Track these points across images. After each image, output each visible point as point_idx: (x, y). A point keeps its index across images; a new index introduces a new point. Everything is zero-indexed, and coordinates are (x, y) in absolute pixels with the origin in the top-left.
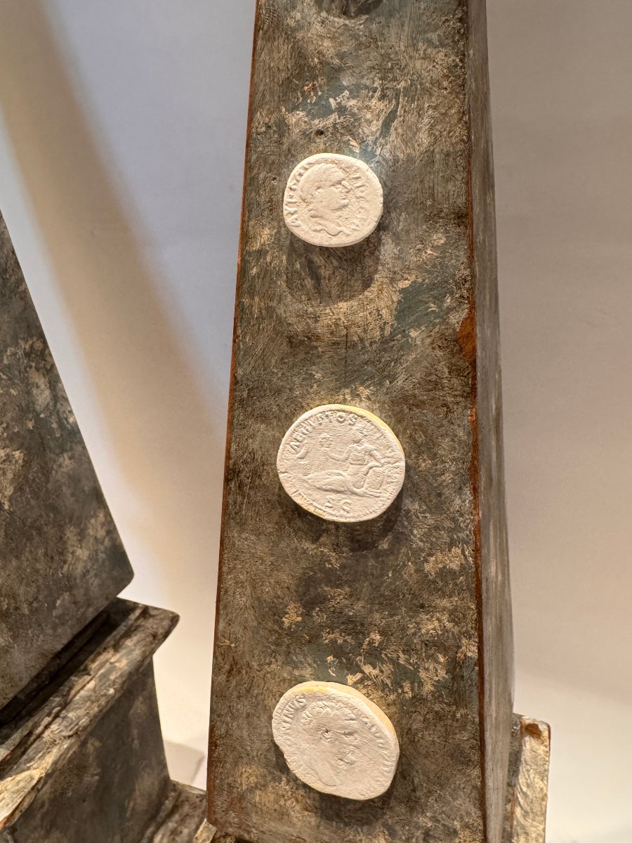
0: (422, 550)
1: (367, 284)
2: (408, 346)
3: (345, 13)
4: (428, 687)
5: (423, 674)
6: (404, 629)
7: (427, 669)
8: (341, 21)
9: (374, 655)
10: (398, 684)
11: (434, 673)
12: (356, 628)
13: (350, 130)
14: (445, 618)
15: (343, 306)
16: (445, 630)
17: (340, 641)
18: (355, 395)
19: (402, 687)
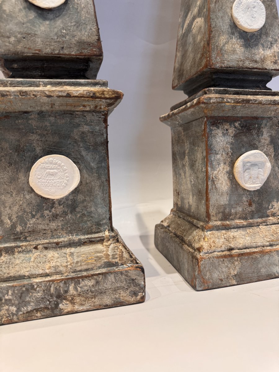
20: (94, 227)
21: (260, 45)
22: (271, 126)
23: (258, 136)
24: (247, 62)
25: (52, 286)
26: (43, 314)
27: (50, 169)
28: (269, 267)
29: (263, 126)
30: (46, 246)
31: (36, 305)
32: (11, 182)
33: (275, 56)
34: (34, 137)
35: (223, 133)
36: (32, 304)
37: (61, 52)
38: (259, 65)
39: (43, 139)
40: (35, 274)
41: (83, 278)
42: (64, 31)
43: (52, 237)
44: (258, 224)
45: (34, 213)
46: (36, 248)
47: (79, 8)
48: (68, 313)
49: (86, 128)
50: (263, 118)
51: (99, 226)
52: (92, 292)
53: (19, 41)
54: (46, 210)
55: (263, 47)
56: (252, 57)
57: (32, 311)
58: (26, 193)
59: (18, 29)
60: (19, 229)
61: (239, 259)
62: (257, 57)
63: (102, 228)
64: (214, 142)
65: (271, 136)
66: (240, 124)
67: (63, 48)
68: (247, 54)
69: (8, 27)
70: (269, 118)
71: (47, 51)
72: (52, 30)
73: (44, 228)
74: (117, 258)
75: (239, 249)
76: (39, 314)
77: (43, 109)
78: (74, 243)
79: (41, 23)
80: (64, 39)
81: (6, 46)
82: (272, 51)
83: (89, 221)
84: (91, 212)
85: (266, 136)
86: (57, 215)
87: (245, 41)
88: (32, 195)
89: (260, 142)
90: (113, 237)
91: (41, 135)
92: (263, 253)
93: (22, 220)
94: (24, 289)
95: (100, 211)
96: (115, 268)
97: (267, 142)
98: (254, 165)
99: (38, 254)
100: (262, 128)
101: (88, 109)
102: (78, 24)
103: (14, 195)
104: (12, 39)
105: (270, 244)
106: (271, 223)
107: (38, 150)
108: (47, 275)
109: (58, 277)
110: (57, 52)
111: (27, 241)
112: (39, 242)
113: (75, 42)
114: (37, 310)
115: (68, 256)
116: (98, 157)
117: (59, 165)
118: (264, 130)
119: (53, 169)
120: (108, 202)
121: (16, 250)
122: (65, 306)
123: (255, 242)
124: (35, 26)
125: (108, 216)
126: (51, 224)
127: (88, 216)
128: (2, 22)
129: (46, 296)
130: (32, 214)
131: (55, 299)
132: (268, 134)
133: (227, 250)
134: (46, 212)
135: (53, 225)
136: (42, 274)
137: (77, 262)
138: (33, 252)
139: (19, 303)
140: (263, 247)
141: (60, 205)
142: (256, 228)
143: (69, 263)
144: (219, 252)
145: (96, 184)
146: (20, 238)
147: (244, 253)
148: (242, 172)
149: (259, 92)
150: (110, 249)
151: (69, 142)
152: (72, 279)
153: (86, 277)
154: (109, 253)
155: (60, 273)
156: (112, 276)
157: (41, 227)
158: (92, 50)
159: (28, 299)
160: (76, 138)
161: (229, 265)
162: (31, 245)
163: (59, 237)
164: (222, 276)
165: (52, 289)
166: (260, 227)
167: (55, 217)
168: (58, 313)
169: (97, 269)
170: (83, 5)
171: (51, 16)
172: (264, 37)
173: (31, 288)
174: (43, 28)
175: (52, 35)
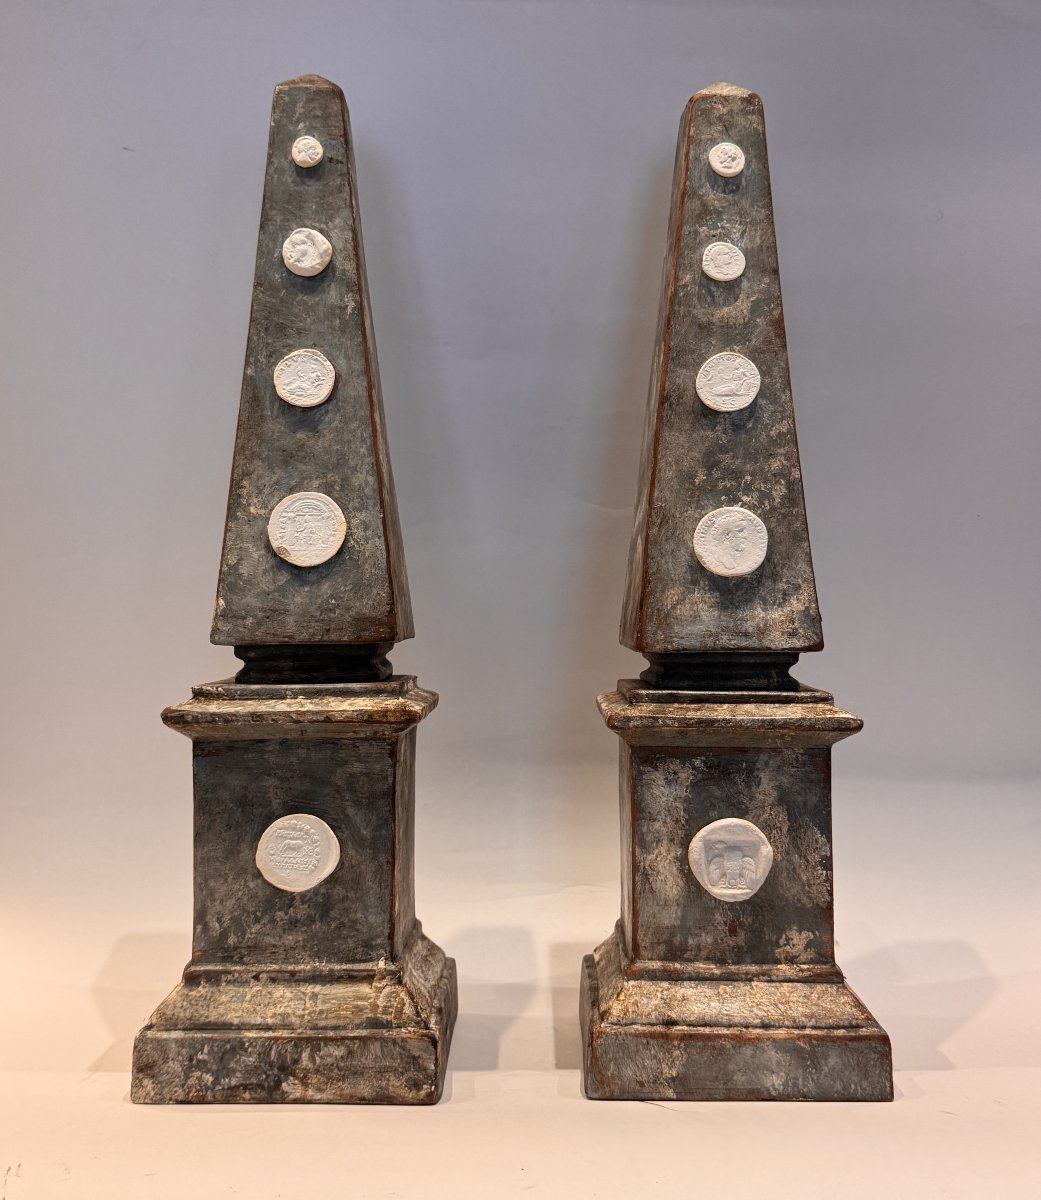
0: (768, 424)
1: (736, 299)
2: (756, 326)
4: (778, 500)
5: (774, 493)
6: (762, 469)
7: (776, 490)
8: (721, 195)
9: (748, 490)
10: (761, 503)
11: (779, 491)
13: (727, 235)
14: (782, 459)
15: (726, 309)
16: (783, 465)
17: (728, 486)
18: (732, 348)
19: (763, 504)
20: (360, 950)
21: (757, 600)
22: (779, 767)
23: (750, 787)
24: (725, 638)
25: (274, 1047)
26: (254, 1096)
27: (291, 839)
28: (753, 1073)
29: (759, 765)
30: (273, 975)
31: (244, 1078)
32: (227, 858)
33: (792, 621)
34: (271, 782)
35: (667, 779)
36: (238, 1074)
37: (326, 638)
38: (753, 643)
39: (285, 786)
40: (249, 1024)
41: (327, 1040)
42: (333, 601)
43: (286, 960)
44: (749, 977)
45: (259, 914)
46: (256, 978)
47: (361, 560)
48: (296, 1101)
49: (357, 767)
50: (759, 751)
51: (367, 951)
52: (340, 1069)
53: (259, 624)
54: (280, 910)
55: (765, 604)
56: (736, 626)
57: (236, 1087)
58: (249, 877)
59: (259, 604)
60: (232, 940)
61: (682, 1045)
62: (750, 626)
63: (374, 954)
64: (647, 796)
65: (779, 788)
66: (704, 762)
67: (328, 630)
68: (726, 620)
69: (244, 601)
70: (774, 750)
71: (303, 637)
72: (313, 600)
73: (273, 942)
74: (391, 1013)
75: (689, 1025)
76: (247, 1095)
77: (289, 737)
78: (320, 976)
79: (296, 591)
81: (238, 631)
82: (787, 609)
83: (351, 937)
84: (355, 921)
85: (767, 787)
86: (297, 921)
87: (721, 595)
88: (260, 881)
89: (752, 798)
90: (392, 973)
91: (283, 779)
92: (740, 1041)
93: (238, 925)
94: (228, 1046)
95: (372, 920)
96: (384, 1031)
97: (770, 800)
98: (733, 848)
99: (258, 988)
100: (758, 769)
101: (362, 735)
102: (357, 587)
103: (230, 880)
104: (250, 621)
105: (762, 1023)
106: (780, 978)
107: (275, 804)
108: (268, 1028)
109: (285, 1034)
110: (318, 638)
111: (243, 964)
112: (263, 967)
113: (350, 619)
114: (246, 1087)
115: (307, 999)
116: (375, 818)
117: (307, 833)
118: (762, 775)
119: (296, 839)
120: (388, 903)
121: (224, 978)
122: (290, 1087)
123: (727, 1015)
124: (287, 598)
125: (387, 932)
126: (285, 936)
127: (350, 927)
128: (236, 594)
129: (262, 1064)
130: (256, 916)
131: (276, 1072)
132: (772, 784)
133: (663, 1024)
134: (280, 914)
135: (290, 939)
136: (259, 1025)
137: (322, 1012)
138: (251, 984)
139: (217, 1071)
140: (747, 1027)
141: (303, 903)
142: (742, 984)
143: (307, 1012)
144: (645, 1024)
145: (368, 869)
146: (232, 957)
147: (696, 1035)
148: (703, 861)
149: (750, 697)
150: (382, 995)
151: (327, 791)
152: (308, 1040)
153: (332, 1040)
154: (378, 1003)
155: (289, 1027)
156: (377, 1045)
157: (269, 940)
158: (377, 631)
159: (232, 1065)
160: (340, 784)
161: (661, 1055)
162: (249, 972)
163: (297, 963)
164: (644, 1075)
165: (273, 1052)
166: (754, 984)
167: (293, 924)
168: (278, 1097)
169: (353, 1029)
170: (367, 554)
171: (313, 577)
172: (769, 583)
173: (240, 1046)
174: (299, 599)
175: (313, 609)
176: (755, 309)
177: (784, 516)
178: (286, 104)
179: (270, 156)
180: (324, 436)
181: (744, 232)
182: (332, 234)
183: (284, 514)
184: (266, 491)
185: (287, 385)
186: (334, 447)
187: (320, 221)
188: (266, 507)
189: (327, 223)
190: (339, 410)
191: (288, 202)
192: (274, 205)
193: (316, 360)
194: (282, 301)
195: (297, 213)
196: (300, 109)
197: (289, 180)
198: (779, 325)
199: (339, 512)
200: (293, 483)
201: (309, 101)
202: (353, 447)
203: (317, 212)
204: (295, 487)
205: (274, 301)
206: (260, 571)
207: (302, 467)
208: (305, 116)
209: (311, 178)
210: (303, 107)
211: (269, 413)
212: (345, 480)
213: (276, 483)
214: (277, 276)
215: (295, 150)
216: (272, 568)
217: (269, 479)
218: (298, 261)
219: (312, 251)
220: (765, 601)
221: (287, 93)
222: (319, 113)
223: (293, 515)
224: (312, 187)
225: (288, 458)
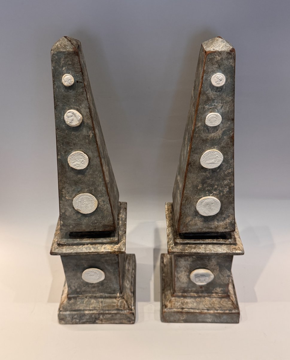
0: (225, 170)
1: (217, 130)
2: (224, 139)
3: (216, 92)
4: (225, 192)
5: (224, 191)
6: (221, 184)
7: (225, 190)
8: (215, 93)
9: (215, 190)
10: (220, 193)
11: (226, 190)
12: (212, 186)
13: (216, 108)
14: (228, 180)
15: (213, 134)
16: (228, 182)
17: (209, 189)
18: (214, 148)
19: (220, 194)
21: (216, 220)
22: (218, 258)
24: (205, 229)
28: (204, 319)
30: (90, 297)
31: (87, 320)
32: (74, 276)
33: (226, 225)
34: (83, 261)
35: (185, 260)
36: (85, 319)
37: (95, 230)
38: (213, 230)
40: (86, 309)
41: (106, 314)
42: (96, 221)
43: (93, 293)
46: (86, 297)
47: (103, 210)
48: (100, 323)
51: (114, 292)
53: (74, 227)
56: (208, 226)
59: (73, 223)
60: (78, 290)
61: (186, 314)
62: (213, 226)
65: (218, 262)
66: (196, 257)
67: (95, 228)
68: (205, 225)
69: (69, 222)
71: (88, 230)
72: (90, 221)
73: (89, 290)
74: (122, 307)
75: (188, 309)
79: (84, 219)
80: (96, 225)
81: (68, 229)
82: (225, 222)
87: (204, 219)
89: (209, 264)
92: (201, 314)
93: (79, 287)
94: (81, 315)
96: (121, 311)
97: (215, 264)
98: (203, 275)
99: (87, 300)
100: (212, 258)
102: (103, 217)
103: (76, 280)
104: (71, 227)
105: (207, 309)
107: (86, 266)
109: (96, 312)
110: (92, 230)
111: (82, 294)
113: (101, 226)
116: (114, 268)
117: (95, 272)
119: (92, 273)
120: (119, 283)
121: (78, 298)
122: (98, 321)
124: (81, 220)
125: (119, 288)
127: (109, 287)
128: (66, 220)
129: (91, 318)
130: (84, 286)
131: (94, 319)
132: (215, 261)
133: (181, 308)
136: (89, 309)
137: (104, 306)
138: (85, 299)
140: (203, 310)
143: (100, 306)
144: (176, 308)
146: (79, 293)
147: (190, 312)
149: (211, 243)
150: (119, 302)
152: (101, 314)
153: (108, 314)
154: (118, 304)
155: (96, 310)
156: (119, 315)
158: (110, 228)
159: (83, 318)
160: (103, 261)
161: (180, 316)
162: (84, 296)
164: (176, 319)
165: (93, 316)
168: (95, 323)
170: (105, 209)
171: (89, 215)
172: (220, 215)
173: (84, 315)
174: (85, 221)
175: (90, 223)
176: (224, 133)
177: (227, 197)
178: (56, 59)
179: (54, 81)
180: (87, 176)
181: (223, 106)
182: (82, 110)
183: (77, 200)
184: (70, 193)
185: (73, 163)
186: (91, 179)
187: (76, 106)
188: (71, 197)
189: (79, 106)
190: (91, 168)
191: (64, 99)
192: (58, 100)
193: (82, 155)
194: (67, 134)
195: (68, 103)
196: (63, 62)
197: (63, 90)
198: (232, 138)
199: (95, 199)
200: (79, 190)
201: (65, 58)
202: (97, 179)
203: (75, 102)
204: (80, 191)
205: (64, 134)
206: (72, 214)
207: (81, 185)
208: (65, 64)
209: (71, 89)
210: (64, 61)
211: (68, 170)
212: (95, 189)
213: (73, 190)
214: (63, 126)
215: (63, 81)
216: (76, 213)
217: (70, 190)
218: (71, 123)
219: (75, 119)
220: (218, 220)
221: (57, 55)
222: (70, 63)
223: (80, 200)
224: (72, 93)
225: (76, 183)
